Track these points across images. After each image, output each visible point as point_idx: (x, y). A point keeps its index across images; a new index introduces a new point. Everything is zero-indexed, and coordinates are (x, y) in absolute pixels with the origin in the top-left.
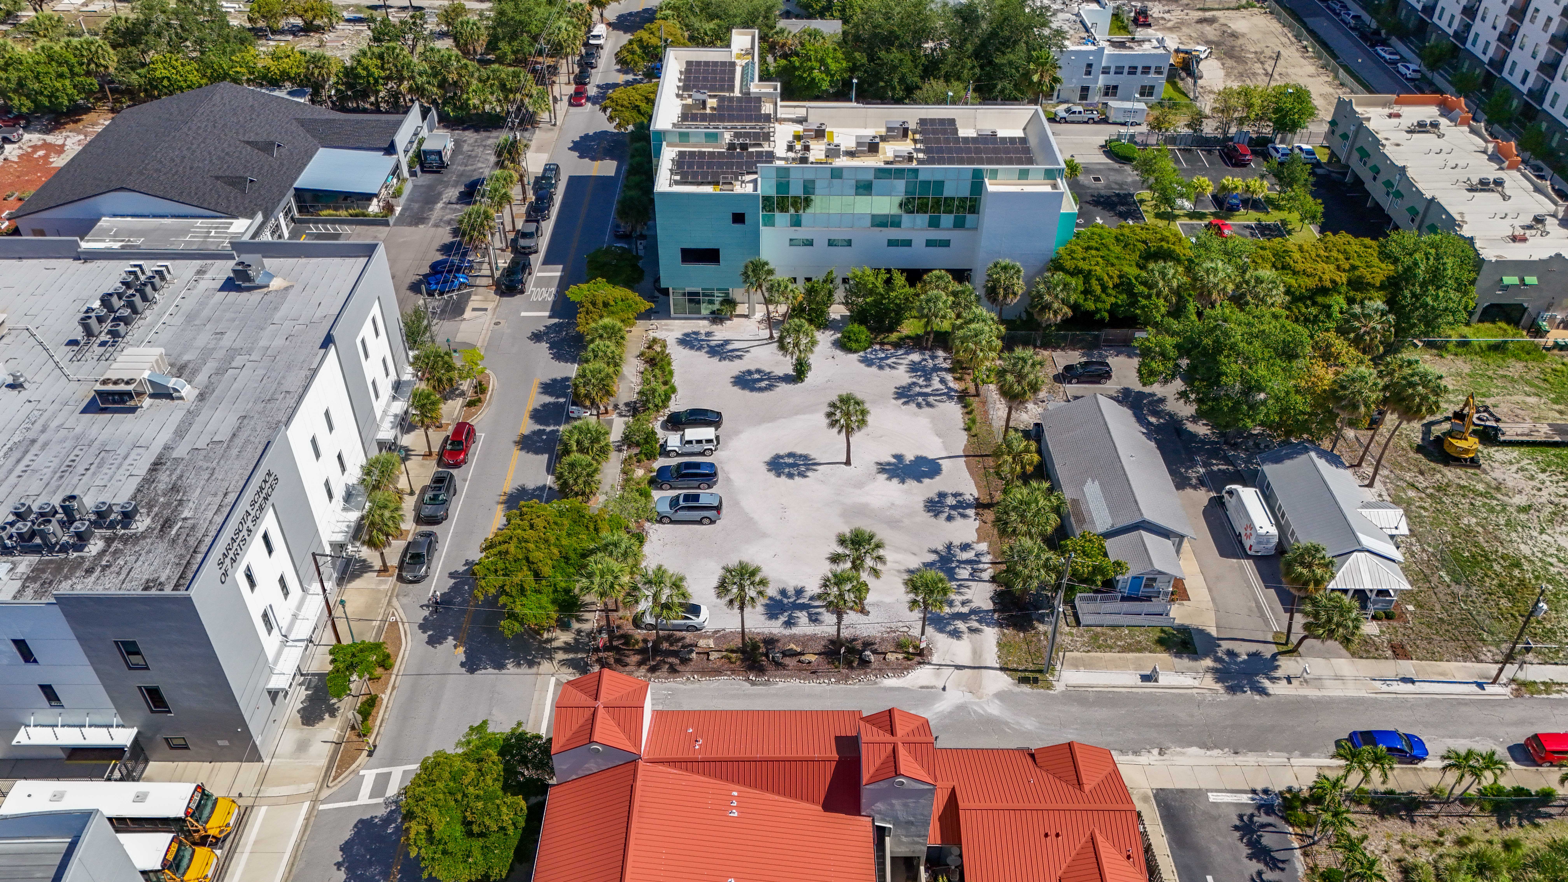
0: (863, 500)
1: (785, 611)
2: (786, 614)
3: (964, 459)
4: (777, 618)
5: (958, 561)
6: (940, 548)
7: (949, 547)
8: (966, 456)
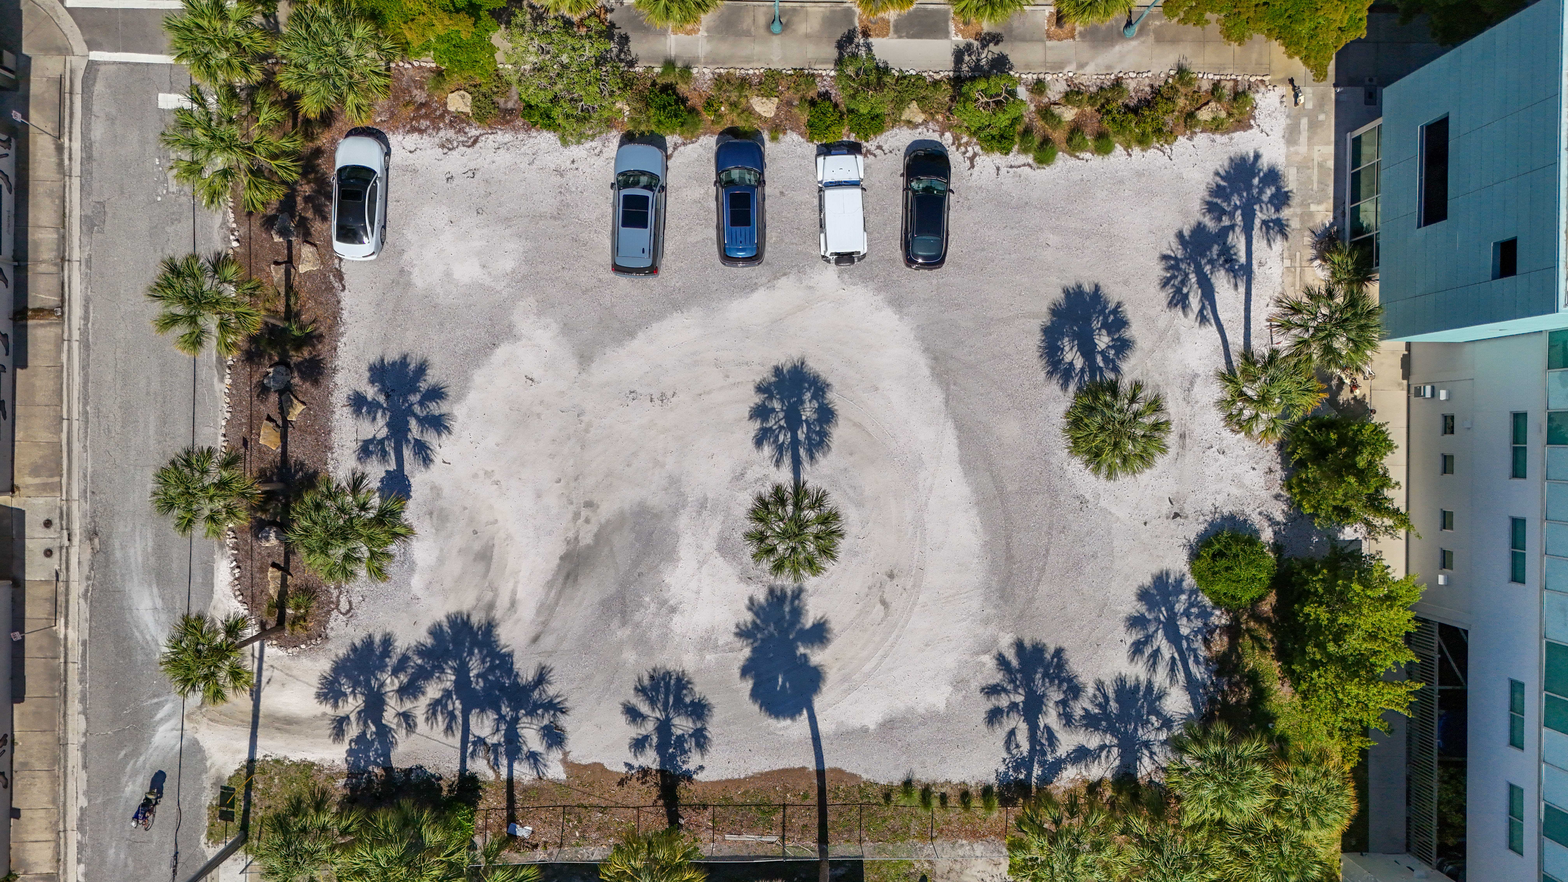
0: (686, 553)
1: (388, 396)
2: (381, 399)
3: (812, 766)
4: (372, 381)
5: (516, 720)
6: (551, 690)
7: (555, 707)
8: (821, 773)
